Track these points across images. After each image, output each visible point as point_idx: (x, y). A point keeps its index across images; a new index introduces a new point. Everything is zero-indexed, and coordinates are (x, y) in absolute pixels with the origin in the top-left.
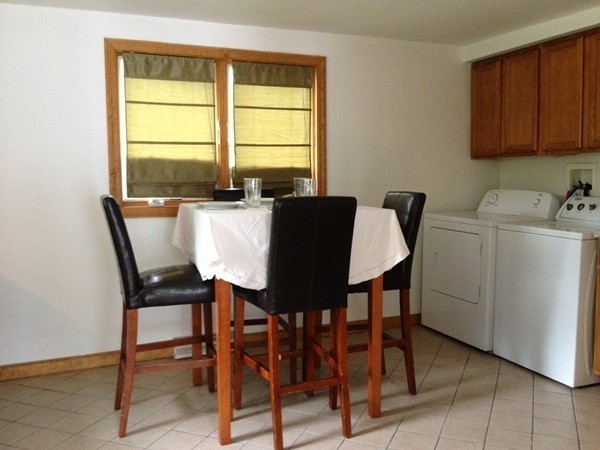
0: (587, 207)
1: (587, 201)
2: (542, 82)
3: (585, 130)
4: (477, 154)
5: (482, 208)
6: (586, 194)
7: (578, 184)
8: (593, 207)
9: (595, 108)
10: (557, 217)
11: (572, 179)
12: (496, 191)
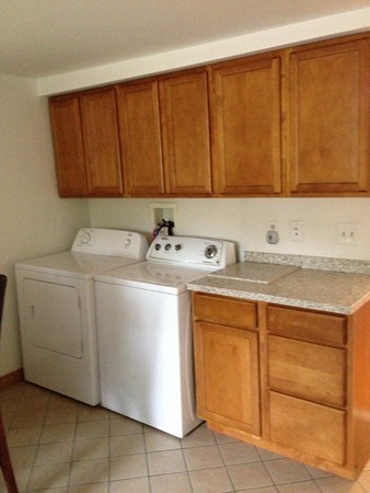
0: (173, 248)
1: (173, 241)
2: (121, 125)
3: (167, 177)
4: (65, 193)
5: (76, 248)
6: (171, 234)
7: (162, 222)
8: (178, 247)
9: (174, 155)
10: (147, 257)
11: (157, 217)
12: (88, 230)
